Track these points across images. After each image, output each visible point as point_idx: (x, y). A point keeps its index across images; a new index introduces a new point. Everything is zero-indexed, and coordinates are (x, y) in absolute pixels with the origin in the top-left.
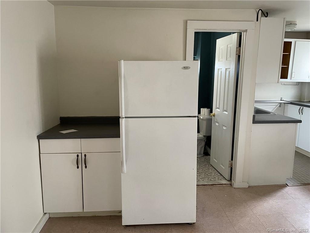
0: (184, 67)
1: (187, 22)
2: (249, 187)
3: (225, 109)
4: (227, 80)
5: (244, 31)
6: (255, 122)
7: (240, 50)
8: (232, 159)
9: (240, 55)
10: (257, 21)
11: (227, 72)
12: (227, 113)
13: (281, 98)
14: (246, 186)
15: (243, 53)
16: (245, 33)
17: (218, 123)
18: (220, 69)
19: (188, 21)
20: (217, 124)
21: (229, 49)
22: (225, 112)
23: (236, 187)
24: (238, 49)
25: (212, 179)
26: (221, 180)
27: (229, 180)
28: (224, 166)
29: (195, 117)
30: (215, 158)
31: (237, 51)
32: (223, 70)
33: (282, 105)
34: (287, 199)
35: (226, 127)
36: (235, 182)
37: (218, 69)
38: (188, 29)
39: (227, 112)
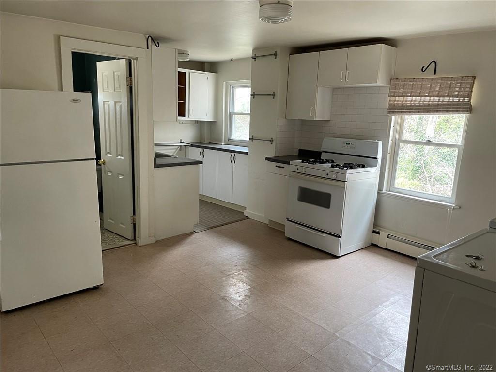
0: (74, 100)
1: (59, 38)
2: (157, 241)
3: (119, 153)
4: (118, 117)
5: (134, 59)
6: (156, 166)
7: (131, 80)
8: (134, 214)
9: (132, 87)
10: (148, 48)
11: (118, 107)
12: (122, 158)
13: (181, 140)
14: (153, 240)
15: (136, 85)
16: (135, 61)
17: (111, 172)
18: (108, 102)
19: (61, 37)
20: (110, 174)
21: (116, 77)
22: (120, 157)
23: (142, 245)
24: (129, 79)
25: (111, 243)
26: (122, 241)
27: (133, 239)
28: (124, 225)
29: (93, 159)
30: (111, 219)
31: (127, 81)
32: (112, 103)
33: (182, 148)
34: (195, 243)
35: (123, 175)
36: (140, 239)
37: (104, 102)
38: (61, 48)
39: (122, 156)
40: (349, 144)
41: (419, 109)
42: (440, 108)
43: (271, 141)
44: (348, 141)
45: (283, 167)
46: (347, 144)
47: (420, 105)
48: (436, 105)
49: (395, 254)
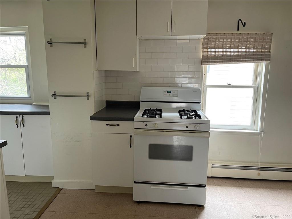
40: (171, 92)
41: (230, 59)
42: (248, 58)
43: (88, 96)
44: (169, 89)
45: (118, 125)
46: (168, 92)
47: (230, 56)
48: (244, 56)
49: (222, 179)
